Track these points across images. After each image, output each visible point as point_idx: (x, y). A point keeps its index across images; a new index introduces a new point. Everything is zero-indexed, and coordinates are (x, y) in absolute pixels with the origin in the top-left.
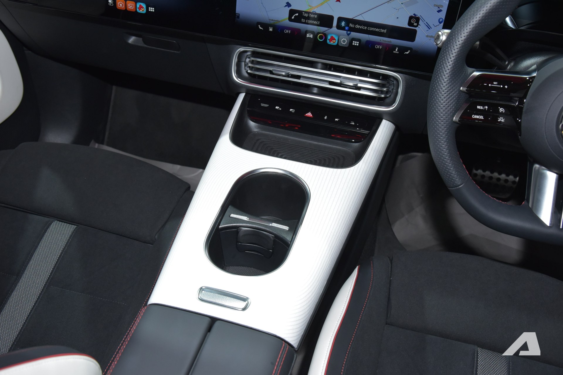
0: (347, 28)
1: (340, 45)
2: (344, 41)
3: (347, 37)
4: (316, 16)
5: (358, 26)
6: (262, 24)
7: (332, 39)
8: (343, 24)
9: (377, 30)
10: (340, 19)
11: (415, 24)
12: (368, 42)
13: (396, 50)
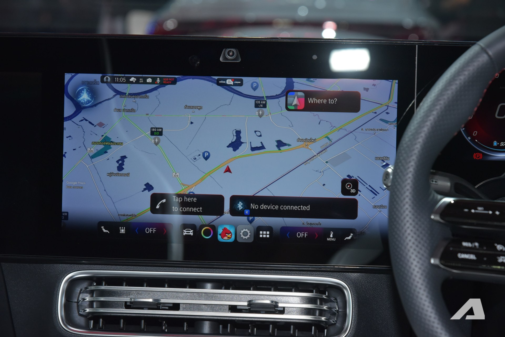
0: (247, 212)
1: (239, 240)
2: (245, 233)
3: (250, 226)
4: (195, 200)
5: (263, 207)
6: (108, 224)
7: (226, 232)
8: (240, 206)
9: (295, 208)
10: (234, 199)
11: (353, 191)
12: (284, 230)
13: (331, 236)
